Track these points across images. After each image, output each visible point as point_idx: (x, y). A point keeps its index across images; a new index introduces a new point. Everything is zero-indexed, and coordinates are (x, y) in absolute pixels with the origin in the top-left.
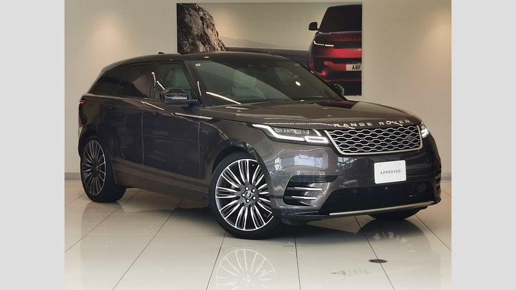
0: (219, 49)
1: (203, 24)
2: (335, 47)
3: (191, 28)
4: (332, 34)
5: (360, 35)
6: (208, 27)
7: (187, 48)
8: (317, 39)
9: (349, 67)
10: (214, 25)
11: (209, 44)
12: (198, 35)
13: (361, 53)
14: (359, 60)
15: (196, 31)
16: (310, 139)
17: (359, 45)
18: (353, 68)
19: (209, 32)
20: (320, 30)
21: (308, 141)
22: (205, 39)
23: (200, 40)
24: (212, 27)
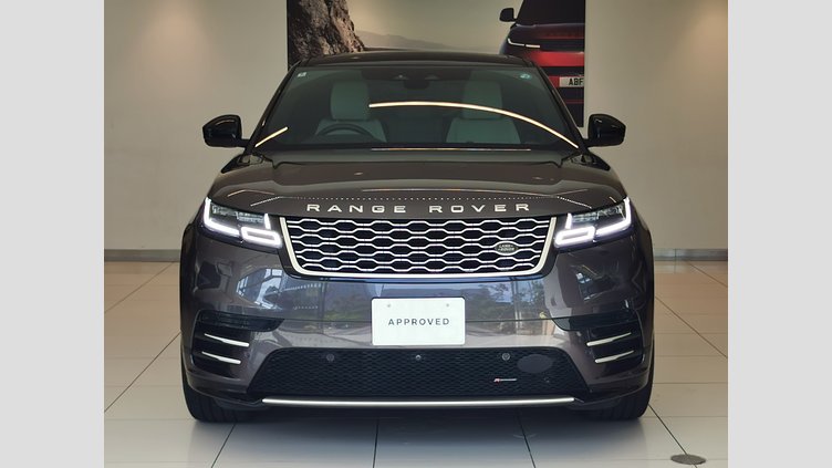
0: (355, 50)
1: (329, 10)
2: (542, 49)
3: (310, 16)
4: (537, 28)
5: (582, 30)
6: (336, 14)
7: (303, 49)
8: (513, 35)
9: (564, 81)
10: (346, 12)
11: (339, 42)
12: (320, 28)
13: (583, 58)
14: (580, 70)
15: (318, 21)
16: (250, 234)
17: (581, 45)
18: (571, 83)
19: (339, 22)
20: (517, 21)
21: (246, 237)
22: (332, 35)
23: (324, 36)
24: (343, 14)
